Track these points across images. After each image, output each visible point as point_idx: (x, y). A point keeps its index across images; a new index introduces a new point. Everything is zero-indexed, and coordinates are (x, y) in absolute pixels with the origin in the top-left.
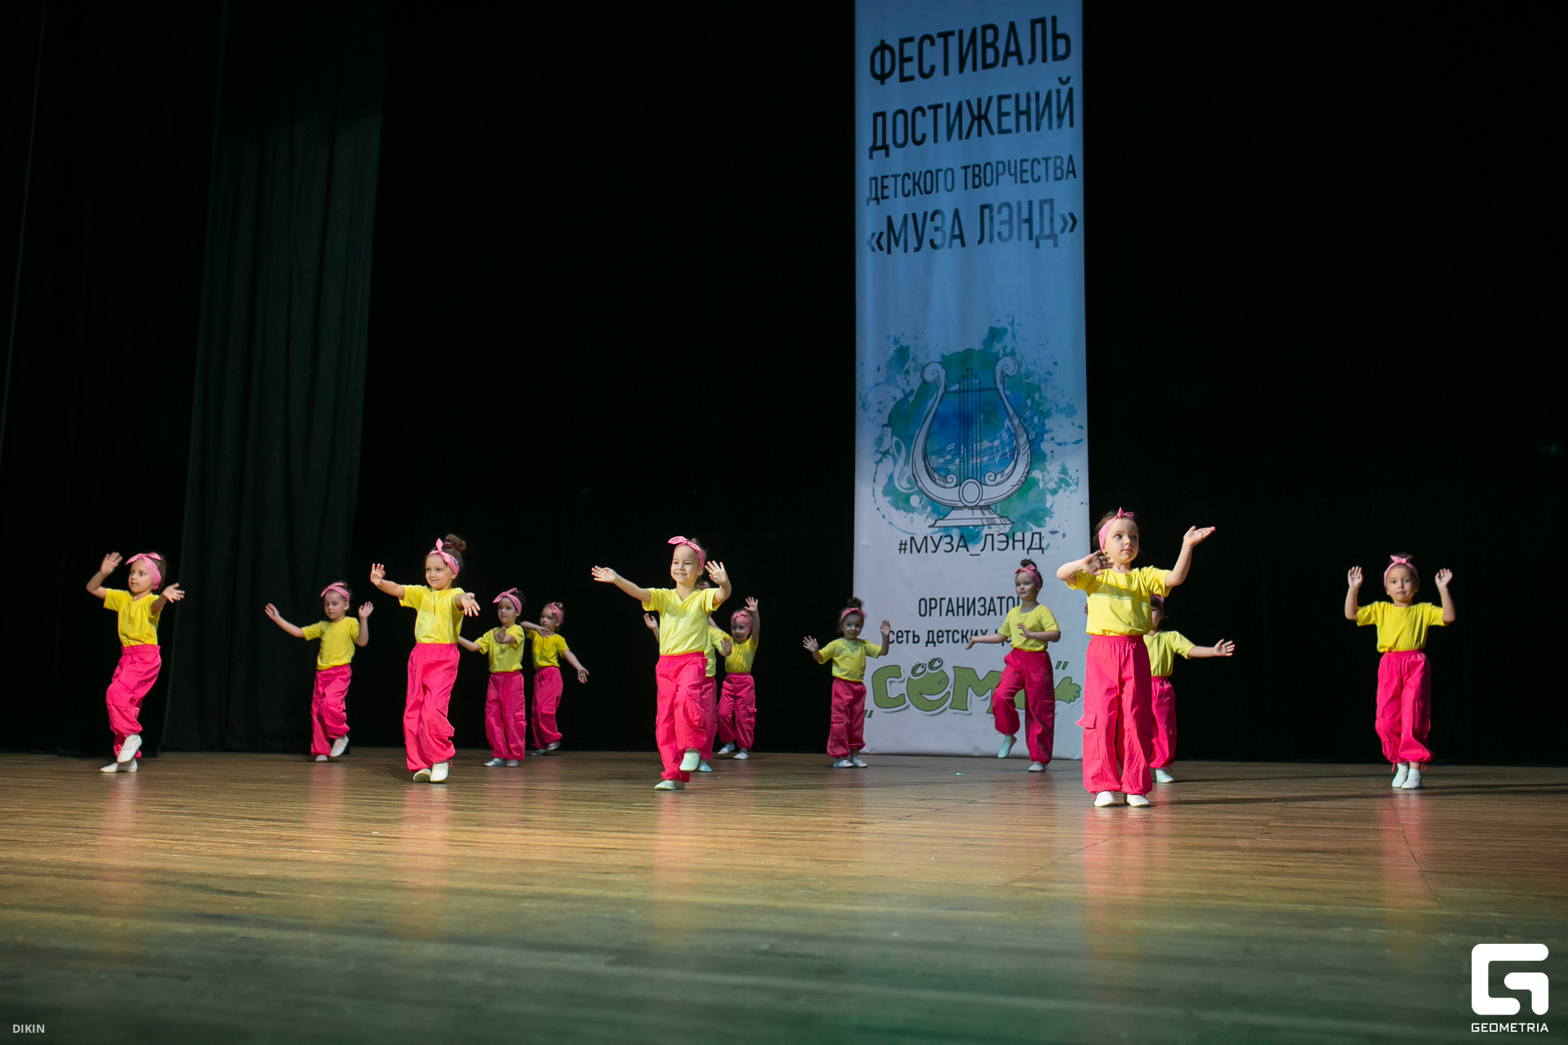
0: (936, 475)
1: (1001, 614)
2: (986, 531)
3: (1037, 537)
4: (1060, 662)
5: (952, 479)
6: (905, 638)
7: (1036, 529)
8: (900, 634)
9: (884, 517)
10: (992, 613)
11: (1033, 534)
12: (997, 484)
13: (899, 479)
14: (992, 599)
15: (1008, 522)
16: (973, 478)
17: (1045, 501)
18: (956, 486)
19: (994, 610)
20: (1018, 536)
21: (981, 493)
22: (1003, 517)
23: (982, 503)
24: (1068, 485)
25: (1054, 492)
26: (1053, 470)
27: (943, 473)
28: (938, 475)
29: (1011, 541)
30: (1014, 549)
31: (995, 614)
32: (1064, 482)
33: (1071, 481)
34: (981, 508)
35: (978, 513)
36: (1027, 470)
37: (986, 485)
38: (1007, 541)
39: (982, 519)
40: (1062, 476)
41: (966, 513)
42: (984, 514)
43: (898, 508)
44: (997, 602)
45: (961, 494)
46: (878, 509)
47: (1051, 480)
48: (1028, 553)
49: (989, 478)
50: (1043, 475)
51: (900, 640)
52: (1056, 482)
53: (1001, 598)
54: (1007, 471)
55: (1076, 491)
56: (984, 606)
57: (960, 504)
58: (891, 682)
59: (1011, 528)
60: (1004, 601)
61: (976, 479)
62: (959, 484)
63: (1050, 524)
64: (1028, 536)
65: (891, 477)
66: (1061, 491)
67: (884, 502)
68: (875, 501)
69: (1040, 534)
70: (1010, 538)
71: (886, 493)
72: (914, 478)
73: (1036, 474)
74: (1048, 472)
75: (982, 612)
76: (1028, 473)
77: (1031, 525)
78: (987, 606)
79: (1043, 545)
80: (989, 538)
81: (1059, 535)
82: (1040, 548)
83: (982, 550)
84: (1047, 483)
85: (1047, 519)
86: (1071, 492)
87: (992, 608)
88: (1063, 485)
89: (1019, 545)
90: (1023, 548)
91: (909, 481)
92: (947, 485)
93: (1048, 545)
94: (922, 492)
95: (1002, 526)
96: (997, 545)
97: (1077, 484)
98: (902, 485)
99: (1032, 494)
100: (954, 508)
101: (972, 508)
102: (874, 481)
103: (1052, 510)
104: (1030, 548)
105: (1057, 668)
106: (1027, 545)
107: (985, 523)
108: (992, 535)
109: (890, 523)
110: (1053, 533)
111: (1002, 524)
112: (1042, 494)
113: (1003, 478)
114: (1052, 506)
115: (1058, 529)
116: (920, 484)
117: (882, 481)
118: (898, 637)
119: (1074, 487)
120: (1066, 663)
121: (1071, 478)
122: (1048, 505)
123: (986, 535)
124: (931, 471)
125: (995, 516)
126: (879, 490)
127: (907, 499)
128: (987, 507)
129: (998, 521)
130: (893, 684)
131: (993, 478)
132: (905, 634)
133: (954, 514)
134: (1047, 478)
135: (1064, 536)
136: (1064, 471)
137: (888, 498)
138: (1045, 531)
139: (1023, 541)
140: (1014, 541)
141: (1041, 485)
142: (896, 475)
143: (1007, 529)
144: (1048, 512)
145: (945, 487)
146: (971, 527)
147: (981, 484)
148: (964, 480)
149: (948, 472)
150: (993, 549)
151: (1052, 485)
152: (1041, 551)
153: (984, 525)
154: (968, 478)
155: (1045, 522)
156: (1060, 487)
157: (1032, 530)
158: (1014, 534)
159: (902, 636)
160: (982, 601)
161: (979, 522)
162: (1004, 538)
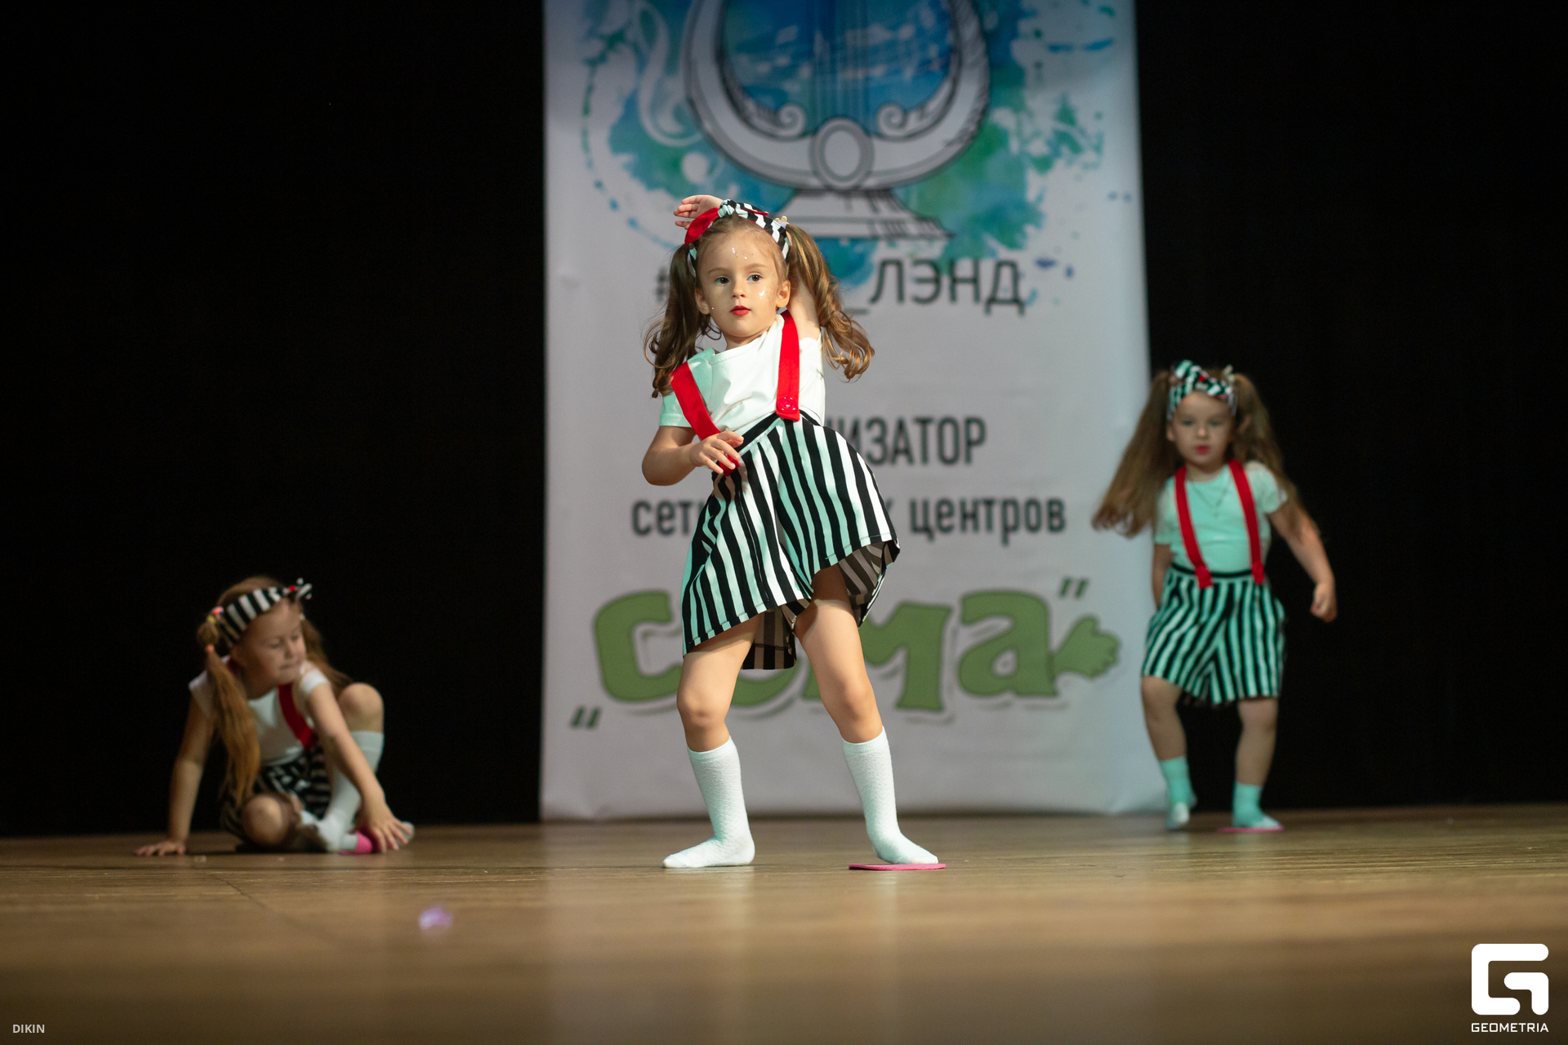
0: (750, 106)
1: (925, 459)
2: (882, 252)
3: (1006, 273)
4: (1067, 583)
5: (794, 117)
6: (678, 522)
7: (1004, 254)
8: (666, 511)
9: (614, 205)
10: (902, 460)
11: (1000, 265)
12: (912, 136)
13: (655, 108)
14: (901, 426)
15: (938, 232)
16: (845, 116)
17: (1020, 185)
18: (803, 135)
19: (907, 452)
20: (964, 268)
21: (867, 156)
22: (921, 219)
23: (871, 183)
24: (1076, 149)
25: (1044, 164)
26: (1041, 106)
27: (768, 101)
28: (759, 105)
29: (946, 281)
30: (953, 297)
31: (911, 460)
32: (1067, 141)
33: (1082, 141)
34: (870, 194)
35: (860, 207)
36: (980, 106)
37: (881, 136)
38: (937, 281)
39: (870, 222)
40: (1062, 127)
41: (830, 205)
42: (875, 209)
43: (651, 184)
44: (914, 431)
45: (817, 158)
46: (599, 185)
47: (1037, 134)
48: (988, 310)
49: (887, 119)
50: (1019, 124)
51: (666, 525)
52: (1049, 143)
53: (924, 422)
54: (934, 105)
55: (1095, 166)
56: (880, 440)
57: (814, 182)
58: (646, 635)
59: (947, 250)
60: (932, 430)
61: (855, 120)
62: (811, 131)
63: (1037, 242)
64: (987, 268)
65: (630, 106)
66: (1059, 165)
67: (615, 168)
68: (590, 164)
69: (1013, 265)
70: (942, 272)
71: (618, 143)
72: (692, 112)
73: (1002, 117)
74: (1031, 115)
75: (877, 452)
76: (984, 113)
77: (992, 242)
78: (890, 439)
79: (1024, 292)
80: (891, 272)
81: (1057, 273)
82: (1016, 301)
83: (875, 299)
84: (1024, 142)
85: (1030, 229)
86: (1087, 166)
87: (902, 445)
88: (1065, 150)
89: (964, 291)
90: (977, 296)
91: (678, 115)
92: (783, 133)
93: (1034, 294)
94: (713, 146)
95: (923, 243)
96: (911, 289)
97: (1098, 149)
98: (662, 127)
99: (994, 166)
100: (800, 191)
101: (847, 194)
102: (586, 110)
103: (1046, 207)
104: (992, 300)
105: (1063, 591)
106: (986, 290)
107: (880, 230)
108: (898, 264)
109: (633, 223)
110: (1045, 264)
111: (922, 236)
112: (1016, 169)
113: (926, 122)
114: (1040, 198)
115: (1050, 255)
116: (708, 126)
117: (608, 110)
118: (660, 518)
119: (1089, 156)
120: (1083, 585)
121: (1083, 132)
122: (1031, 195)
123: (884, 264)
124: (739, 95)
125: (903, 215)
126: (600, 139)
127: (674, 163)
128: (884, 192)
129: (912, 228)
130: (654, 644)
131: (897, 119)
132: (679, 512)
133: (800, 207)
134: (1028, 129)
135: (1069, 272)
136: (1066, 115)
137: (625, 158)
138: (1024, 260)
139: (975, 280)
140: (955, 281)
141: (1014, 145)
142: (645, 99)
143: (935, 250)
144: (1030, 214)
145: (772, 136)
146: (844, 243)
147: (868, 132)
148: (826, 120)
149: (782, 99)
150: (901, 296)
151: (1038, 148)
152: (1012, 310)
153: (875, 238)
154: (835, 116)
155: (1024, 235)
156: (1056, 153)
157: (993, 253)
158: (952, 265)
159: (671, 516)
160: (876, 431)
161: (862, 230)
162: (926, 272)
